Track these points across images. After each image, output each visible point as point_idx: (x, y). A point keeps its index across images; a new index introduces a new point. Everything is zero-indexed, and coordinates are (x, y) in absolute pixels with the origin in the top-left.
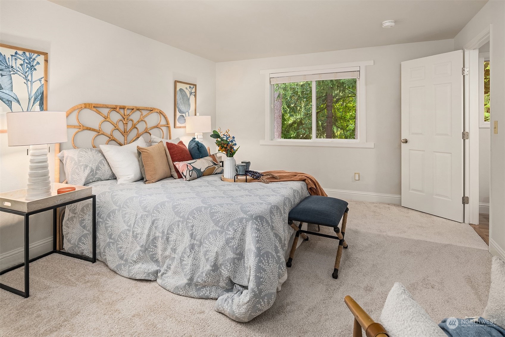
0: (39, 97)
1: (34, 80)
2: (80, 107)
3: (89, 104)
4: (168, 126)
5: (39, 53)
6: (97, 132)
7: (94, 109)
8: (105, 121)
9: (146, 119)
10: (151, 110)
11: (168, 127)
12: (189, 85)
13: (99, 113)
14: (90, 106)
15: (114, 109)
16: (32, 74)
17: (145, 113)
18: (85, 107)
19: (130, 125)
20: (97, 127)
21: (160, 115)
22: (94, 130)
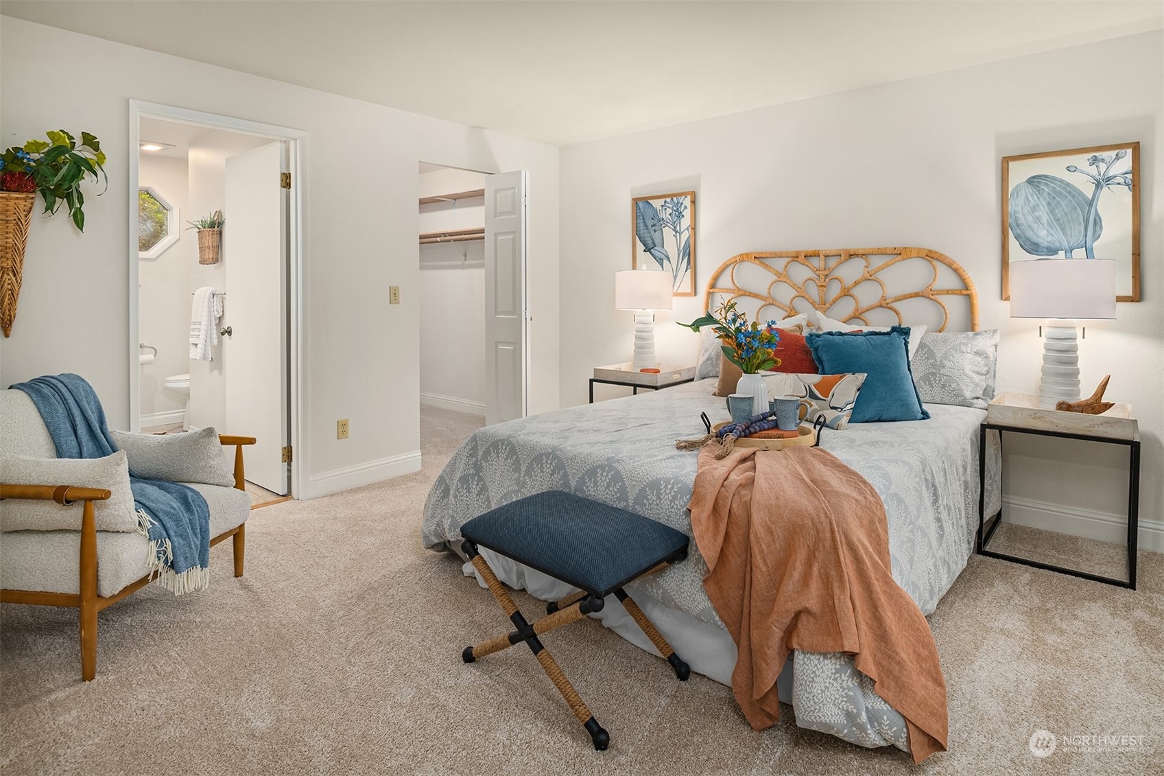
0: (687, 251)
1: (682, 231)
2: (733, 260)
3: (747, 254)
4: (968, 292)
5: (685, 194)
6: (764, 300)
7: (757, 261)
8: (778, 281)
9: (880, 276)
10: (899, 253)
11: (968, 295)
12: (1090, 155)
13: (766, 266)
14: (749, 257)
15: (795, 257)
16: (680, 223)
17: (877, 262)
18: (743, 261)
19: (835, 290)
20: (764, 292)
21: (931, 263)
22: (756, 296)
